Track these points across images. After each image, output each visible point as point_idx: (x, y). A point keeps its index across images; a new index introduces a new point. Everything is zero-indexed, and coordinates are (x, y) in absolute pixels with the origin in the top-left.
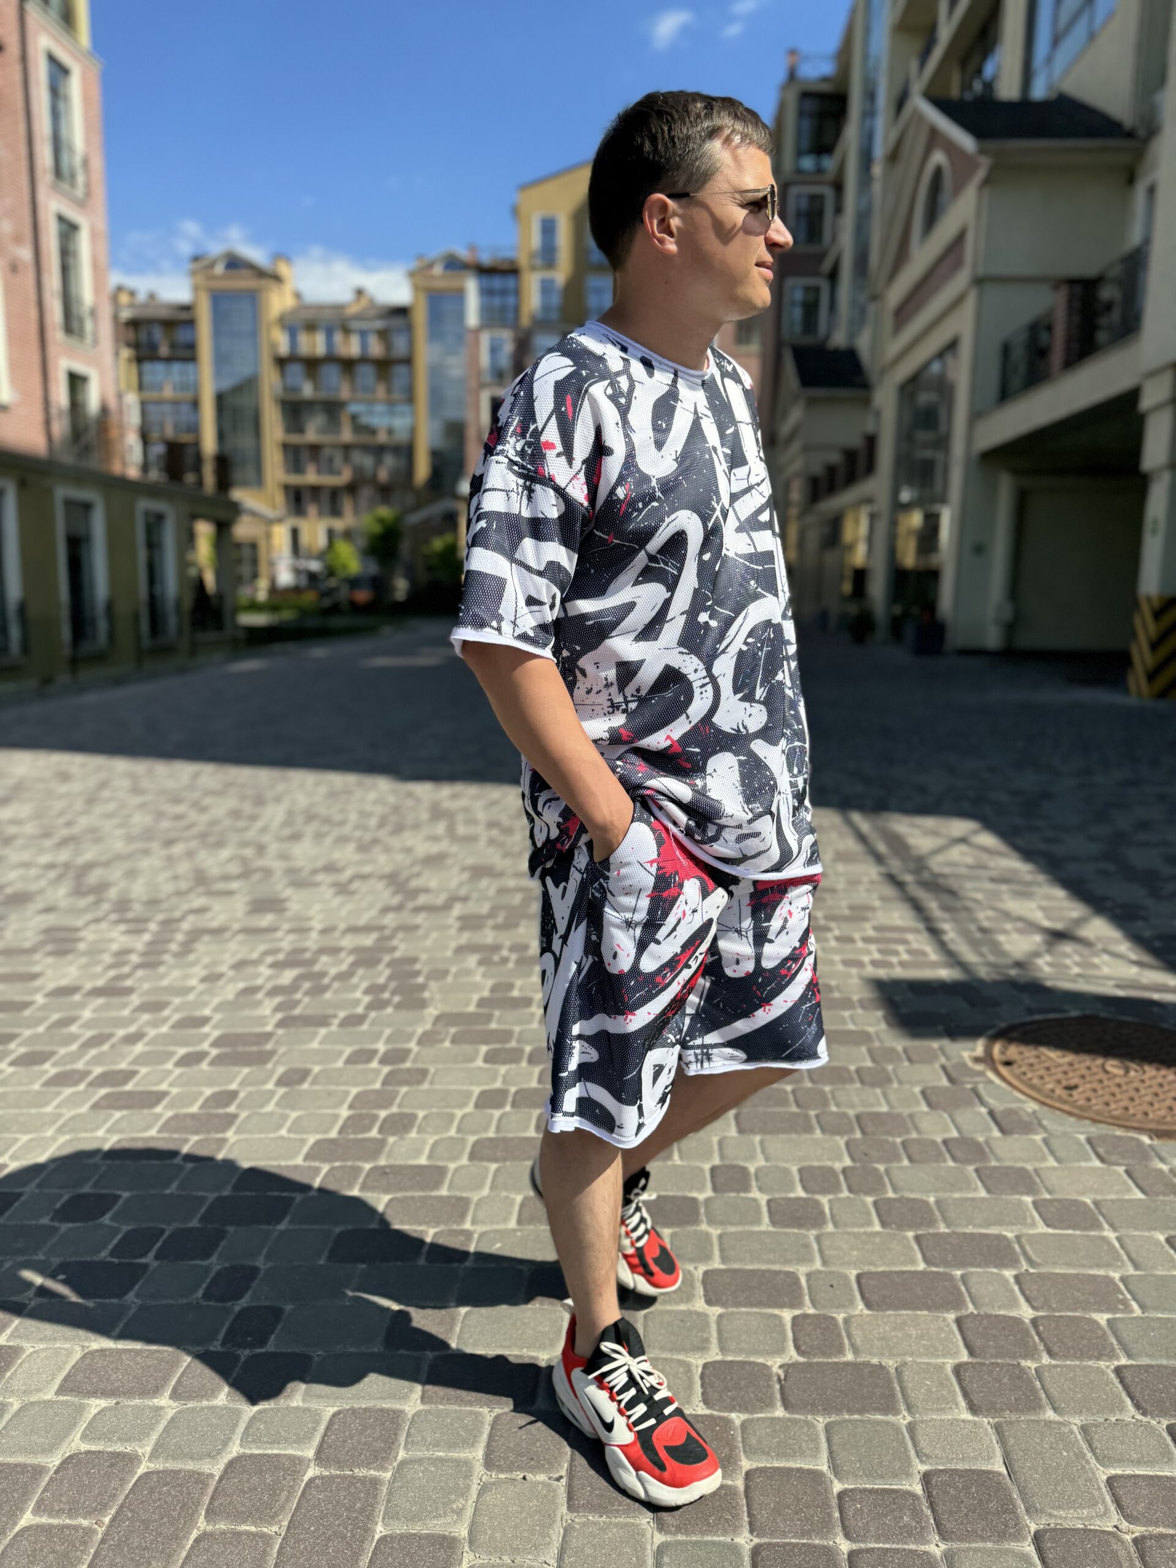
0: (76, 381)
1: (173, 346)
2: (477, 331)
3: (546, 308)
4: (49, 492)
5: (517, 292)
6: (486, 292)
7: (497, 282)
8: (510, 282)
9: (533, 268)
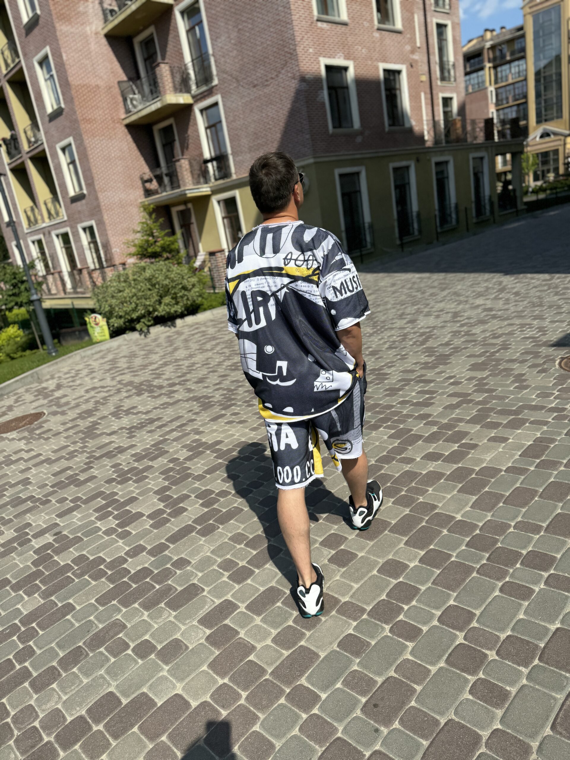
0: (447, 101)
1: (512, 54)
4: (429, 160)
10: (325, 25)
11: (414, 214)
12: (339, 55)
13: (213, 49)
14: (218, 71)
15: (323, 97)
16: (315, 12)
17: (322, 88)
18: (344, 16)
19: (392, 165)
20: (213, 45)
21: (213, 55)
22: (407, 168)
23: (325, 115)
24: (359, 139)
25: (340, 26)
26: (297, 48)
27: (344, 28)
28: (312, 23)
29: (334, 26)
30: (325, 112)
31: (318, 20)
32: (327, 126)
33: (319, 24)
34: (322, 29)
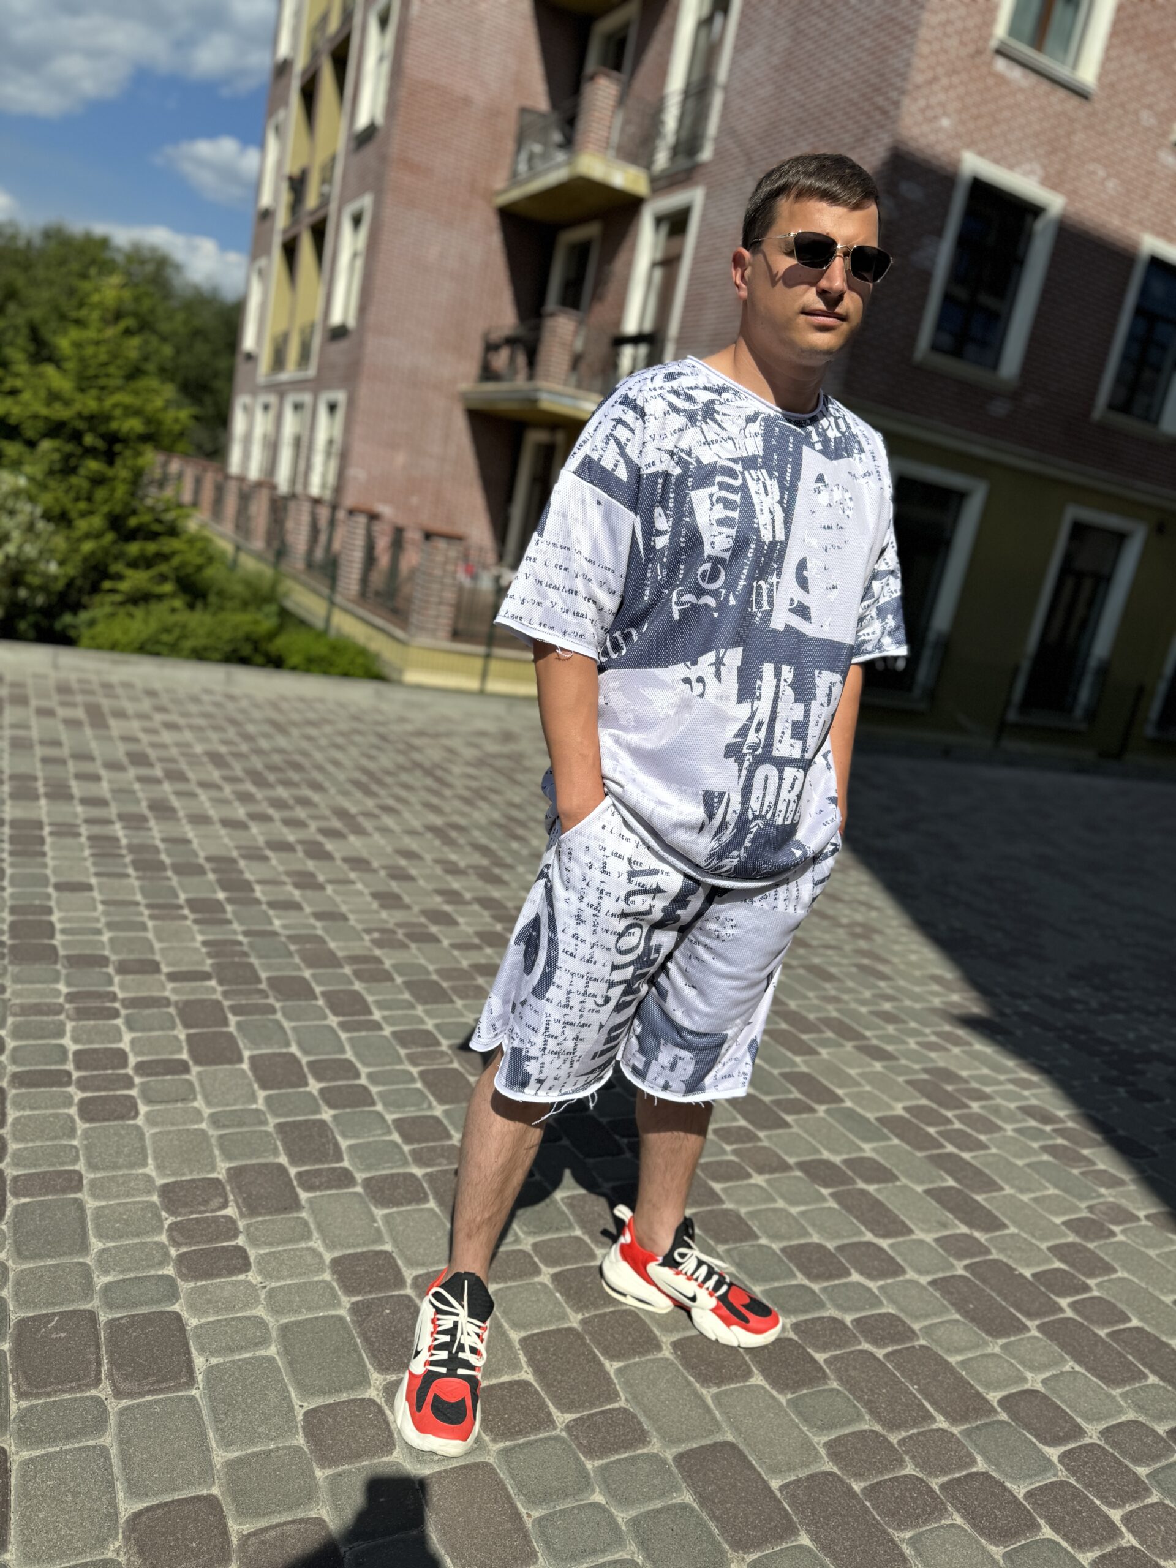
10: (1016, 74)
11: (1093, 663)
12: (1027, 167)
13: (731, 72)
14: (721, 129)
15: (933, 260)
16: (1001, 29)
17: (939, 233)
18: (1088, 73)
19: (1073, 513)
20: (734, 62)
21: (726, 88)
22: (1120, 538)
23: (920, 309)
24: (999, 408)
25: (1062, 93)
26: (906, 101)
27: (1074, 101)
28: (979, 52)
29: (1045, 86)
30: (924, 296)
31: (1000, 52)
32: (912, 338)
33: (1001, 65)
34: (1001, 79)
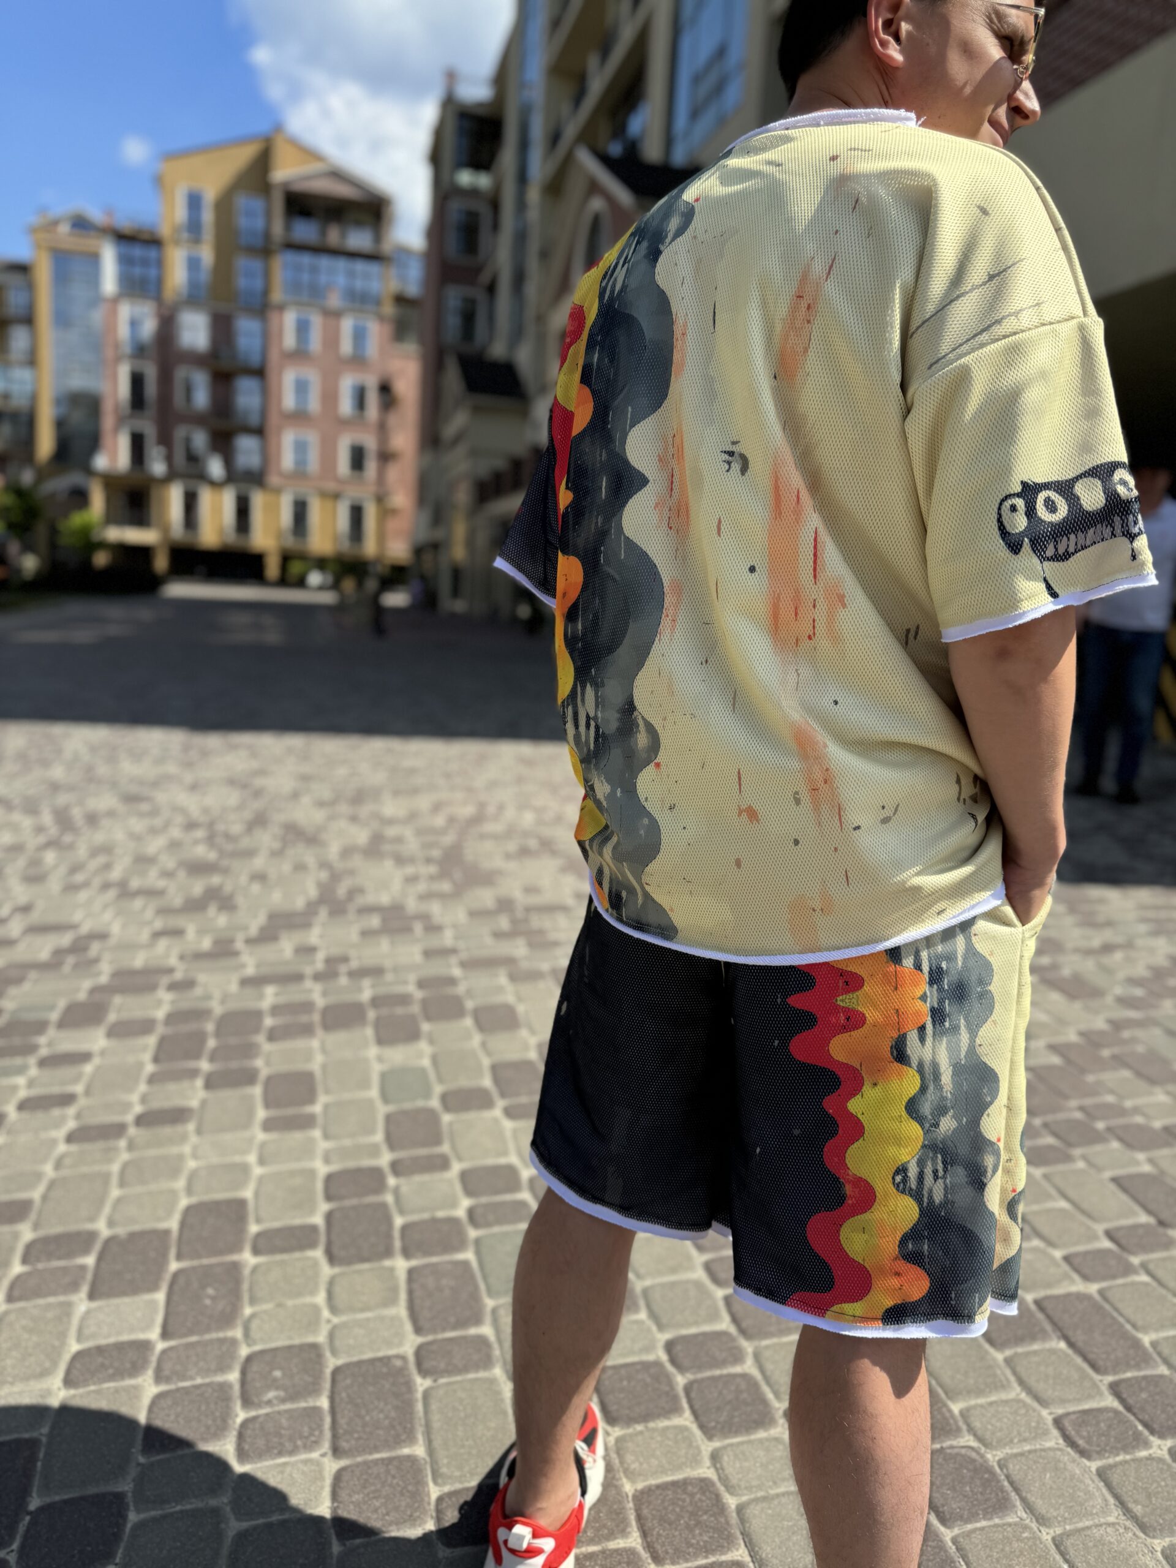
2: (115, 300)
3: (193, 284)
5: (160, 263)
6: (124, 261)
7: (137, 251)
8: (152, 253)
9: (177, 242)
